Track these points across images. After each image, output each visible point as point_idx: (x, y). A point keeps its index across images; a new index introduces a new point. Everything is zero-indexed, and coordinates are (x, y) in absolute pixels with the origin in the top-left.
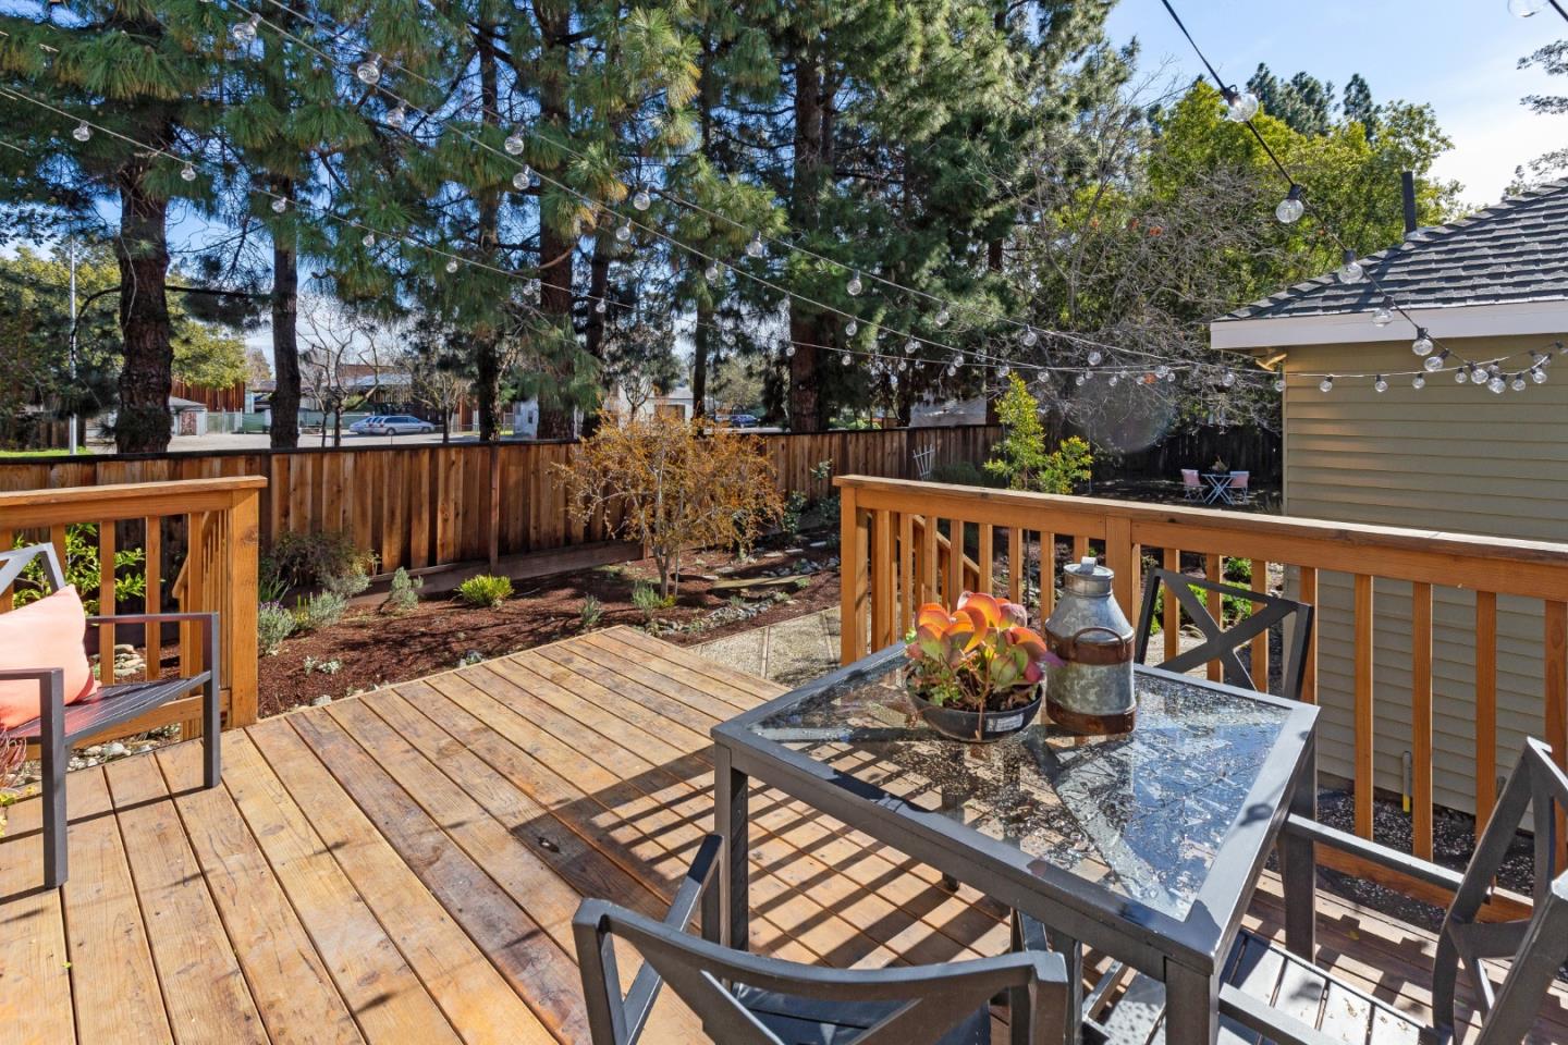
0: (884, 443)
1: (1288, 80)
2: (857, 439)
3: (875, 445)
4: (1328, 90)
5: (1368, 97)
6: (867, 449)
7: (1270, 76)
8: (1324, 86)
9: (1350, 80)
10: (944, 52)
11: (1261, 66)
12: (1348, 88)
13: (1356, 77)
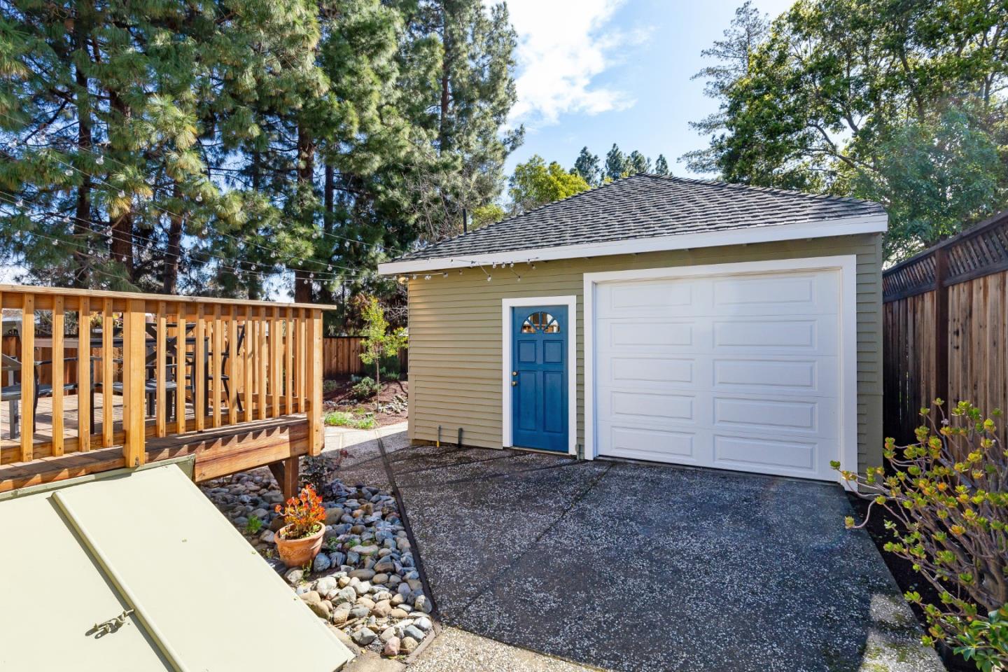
0: (350, 344)
1: (629, 154)
2: (331, 341)
3: (343, 346)
4: (648, 161)
5: (666, 167)
6: (338, 348)
7: (619, 151)
8: (646, 159)
9: (658, 158)
10: (377, 127)
11: (615, 145)
12: (658, 161)
13: (661, 156)
